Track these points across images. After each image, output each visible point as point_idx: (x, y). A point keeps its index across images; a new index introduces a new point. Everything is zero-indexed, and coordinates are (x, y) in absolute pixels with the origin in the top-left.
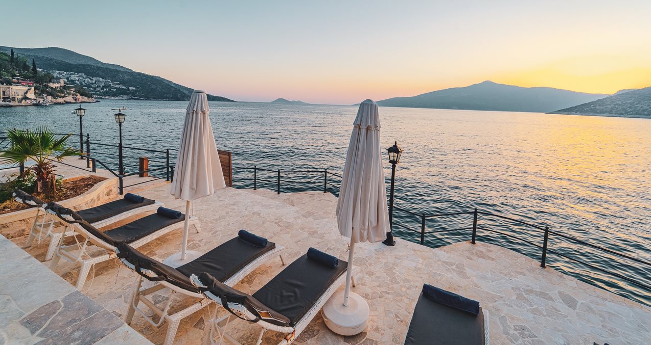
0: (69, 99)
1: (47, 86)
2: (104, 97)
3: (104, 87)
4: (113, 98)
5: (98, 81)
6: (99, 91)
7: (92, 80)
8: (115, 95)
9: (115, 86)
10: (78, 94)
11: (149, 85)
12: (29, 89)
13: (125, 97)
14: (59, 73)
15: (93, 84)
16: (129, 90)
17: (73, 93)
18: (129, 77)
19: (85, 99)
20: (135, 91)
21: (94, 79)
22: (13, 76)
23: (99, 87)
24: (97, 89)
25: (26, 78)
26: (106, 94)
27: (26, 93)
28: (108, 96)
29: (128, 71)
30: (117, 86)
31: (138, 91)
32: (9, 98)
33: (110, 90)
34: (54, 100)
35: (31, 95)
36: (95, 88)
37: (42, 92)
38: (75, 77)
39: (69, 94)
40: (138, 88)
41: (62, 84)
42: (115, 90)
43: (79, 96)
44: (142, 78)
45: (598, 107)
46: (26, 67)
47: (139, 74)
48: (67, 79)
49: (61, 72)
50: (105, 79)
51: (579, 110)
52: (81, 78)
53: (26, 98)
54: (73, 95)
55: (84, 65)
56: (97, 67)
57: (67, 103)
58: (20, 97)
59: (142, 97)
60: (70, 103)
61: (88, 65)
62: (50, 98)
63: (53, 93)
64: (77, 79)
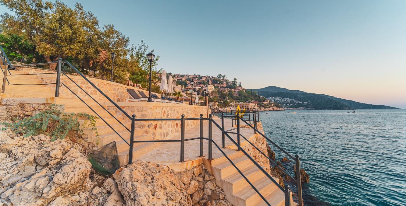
0: (271, 109)
1: (262, 103)
2: (290, 109)
3: (290, 103)
4: (295, 109)
5: (288, 100)
6: (288, 105)
7: (285, 100)
8: (296, 107)
9: (296, 102)
10: (275, 107)
11: (316, 100)
12: (255, 105)
13: (302, 108)
14: (271, 98)
15: (285, 102)
16: (304, 104)
17: (272, 106)
18: (303, 96)
19: (278, 109)
20: (308, 104)
21: (286, 99)
22: (252, 100)
23: (288, 103)
24: (287, 104)
25: (256, 100)
26: (292, 107)
27: (254, 106)
28: (293, 108)
29: (302, 93)
30: (297, 102)
31: (309, 104)
32: (249, 108)
33: (293, 104)
34: (264, 109)
35: (256, 107)
36: (286, 104)
37: (261, 106)
38: (277, 99)
39: (271, 106)
40: (309, 102)
41: (269, 102)
42: (296, 104)
43: (275, 108)
44: (311, 96)
46: (256, 96)
47: (309, 94)
48: (274, 100)
49: (272, 97)
50: (291, 99)
52: (280, 99)
53: (254, 108)
54: (273, 107)
55: (281, 93)
56: (287, 93)
57: (270, 111)
58: (252, 108)
59: (312, 108)
60: (271, 111)
61: (283, 92)
62: (263, 108)
63: (265, 106)
64: (278, 100)
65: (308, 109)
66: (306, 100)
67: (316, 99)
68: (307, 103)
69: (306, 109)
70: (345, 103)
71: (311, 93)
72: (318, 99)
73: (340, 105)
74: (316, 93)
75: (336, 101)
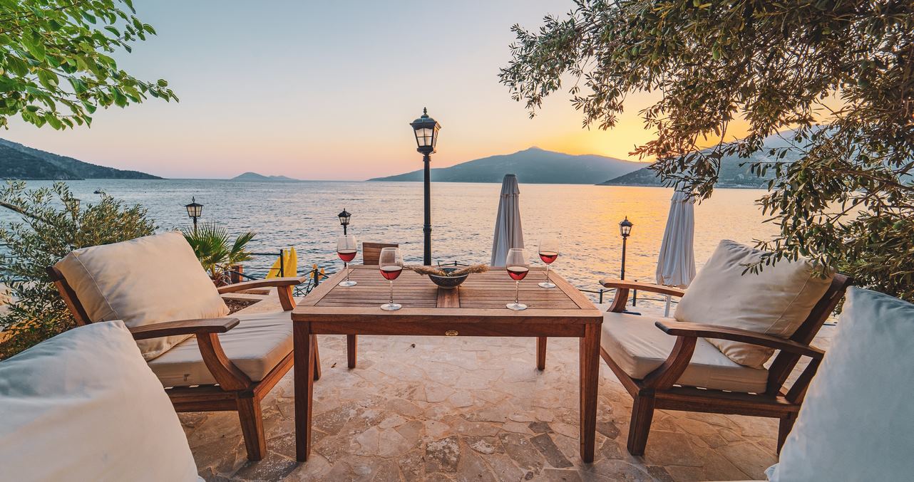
45: (642, 177)
51: (625, 181)
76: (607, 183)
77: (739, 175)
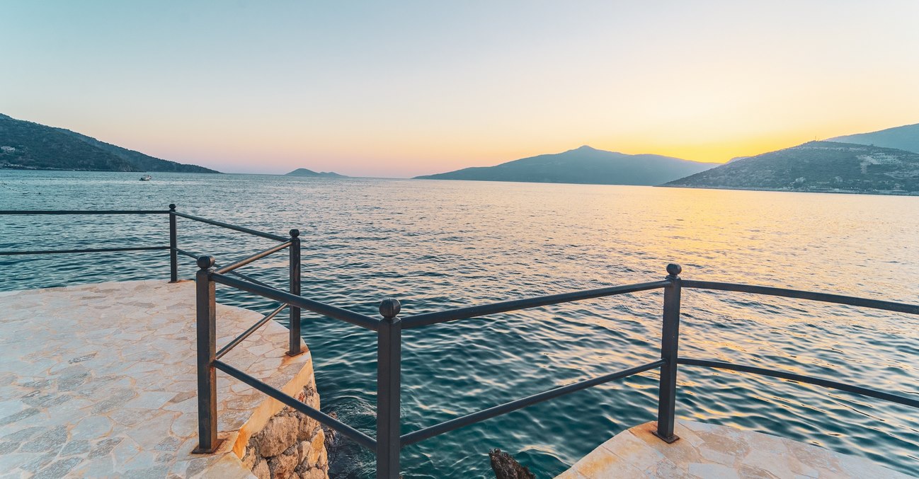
11: (46, 143)
20: (15, 155)
31: (22, 154)
40: (21, 149)
44: (28, 131)
51: (689, 182)
59: (29, 164)
65: (15, 168)
66: (10, 140)
67: (44, 140)
68: (14, 149)
69: (10, 167)
70: (121, 156)
71: (27, 122)
72: (50, 140)
73: (113, 162)
74: (44, 124)
75: (102, 150)
76: (668, 185)
77: (836, 178)
